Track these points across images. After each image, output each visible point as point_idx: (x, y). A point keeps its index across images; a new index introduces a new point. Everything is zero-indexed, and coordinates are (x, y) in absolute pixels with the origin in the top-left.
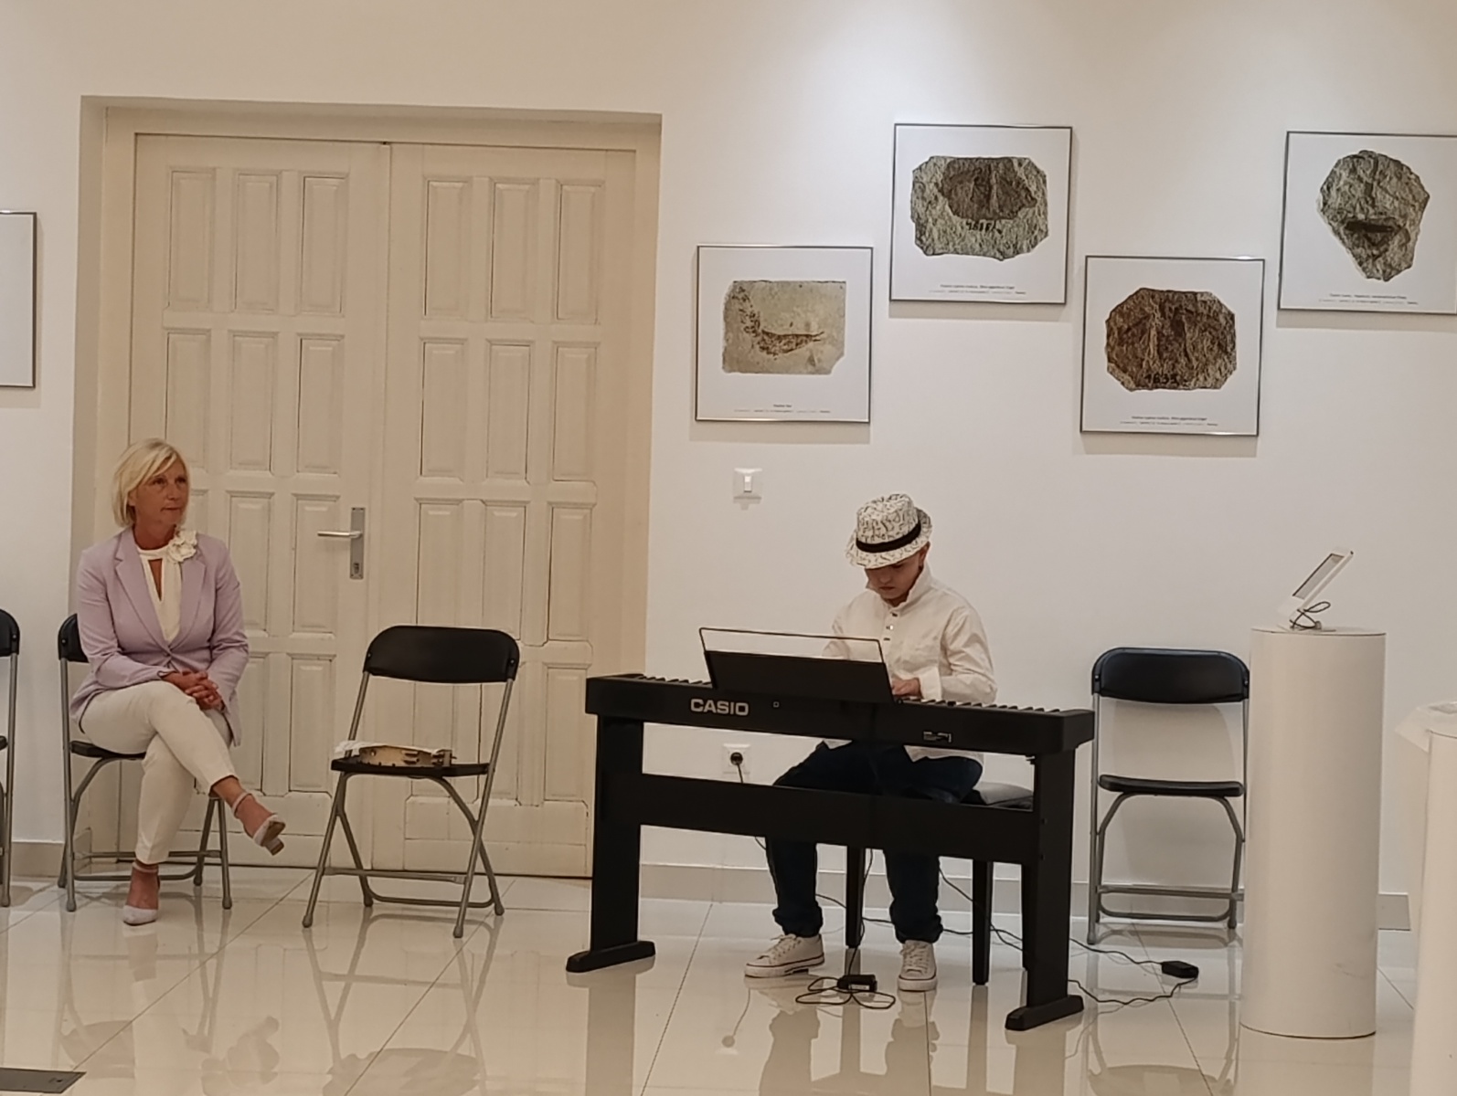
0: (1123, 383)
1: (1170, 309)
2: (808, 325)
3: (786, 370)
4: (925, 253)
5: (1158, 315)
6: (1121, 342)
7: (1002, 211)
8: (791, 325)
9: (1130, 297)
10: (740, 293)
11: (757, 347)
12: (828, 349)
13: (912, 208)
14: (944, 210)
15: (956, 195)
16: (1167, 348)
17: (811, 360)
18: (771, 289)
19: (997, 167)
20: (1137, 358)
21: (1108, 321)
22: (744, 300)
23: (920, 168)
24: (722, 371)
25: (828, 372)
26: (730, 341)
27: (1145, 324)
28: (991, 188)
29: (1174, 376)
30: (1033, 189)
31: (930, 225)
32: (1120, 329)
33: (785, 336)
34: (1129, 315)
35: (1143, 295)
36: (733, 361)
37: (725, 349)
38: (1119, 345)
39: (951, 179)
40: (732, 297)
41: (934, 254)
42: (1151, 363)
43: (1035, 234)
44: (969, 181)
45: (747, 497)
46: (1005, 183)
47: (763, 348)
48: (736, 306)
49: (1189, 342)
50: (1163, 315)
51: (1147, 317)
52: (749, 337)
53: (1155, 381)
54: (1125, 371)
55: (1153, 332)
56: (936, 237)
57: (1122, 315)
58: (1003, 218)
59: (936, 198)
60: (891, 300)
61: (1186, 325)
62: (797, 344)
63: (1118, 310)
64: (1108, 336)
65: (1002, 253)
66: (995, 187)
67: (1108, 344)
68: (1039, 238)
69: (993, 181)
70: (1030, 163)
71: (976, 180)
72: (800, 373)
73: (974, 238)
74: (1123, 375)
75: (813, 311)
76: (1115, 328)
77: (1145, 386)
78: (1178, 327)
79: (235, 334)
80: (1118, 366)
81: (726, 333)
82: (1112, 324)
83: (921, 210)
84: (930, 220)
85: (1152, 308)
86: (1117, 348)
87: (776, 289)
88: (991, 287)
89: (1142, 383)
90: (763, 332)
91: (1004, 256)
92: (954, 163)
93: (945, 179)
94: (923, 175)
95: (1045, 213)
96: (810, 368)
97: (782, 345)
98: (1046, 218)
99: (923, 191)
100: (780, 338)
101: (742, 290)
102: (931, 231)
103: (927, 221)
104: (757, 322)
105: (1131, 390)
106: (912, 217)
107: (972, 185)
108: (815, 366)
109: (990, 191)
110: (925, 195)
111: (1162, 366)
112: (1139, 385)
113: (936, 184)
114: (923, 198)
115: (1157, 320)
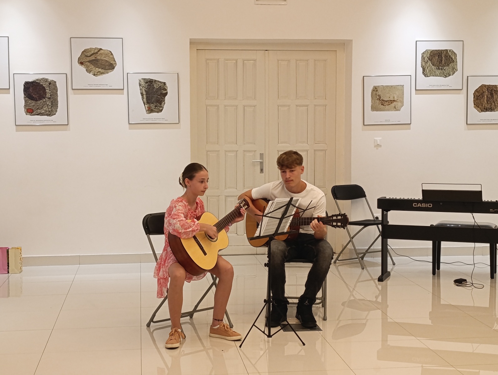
0: (478, 111)
1: (490, 90)
2: (394, 97)
3: (388, 110)
4: (425, 76)
5: (487, 92)
6: (477, 99)
7: (445, 64)
8: (389, 97)
9: (480, 87)
10: (375, 89)
11: (380, 104)
12: (399, 104)
13: (421, 64)
14: (430, 64)
15: (433, 60)
16: (489, 101)
17: (395, 107)
18: (384, 88)
19: (444, 52)
20: (481, 103)
21: (474, 94)
22: (377, 91)
23: (423, 53)
24: (371, 111)
25: (399, 110)
26: (373, 103)
27: (483, 94)
28: (442, 58)
29: (491, 108)
30: (453, 58)
31: (426, 69)
32: (477, 96)
33: (388, 101)
34: (479, 92)
35: (483, 86)
36: (374, 108)
37: (372, 105)
38: (477, 100)
39: (431, 56)
40: (373, 90)
41: (427, 77)
42: (485, 105)
43: (454, 70)
44: (437, 56)
45: (378, 146)
46: (446, 56)
47: (382, 104)
48: (374, 93)
49: (495, 99)
50: (488, 92)
51: (484, 92)
52: (378, 101)
53: (486, 110)
54: (478, 107)
55: (486, 96)
56: (428, 72)
57: (477, 92)
58: (446, 66)
59: (428, 61)
60: (416, 90)
61: (494, 94)
62: (391, 103)
63: (476, 91)
64: (474, 98)
65: (445, 76)
66: (443, 58)
67: (474, 100)
68: (455, 71)
69: (443, 56)
70: (453, 51)
71: (438, 56)
72: (392, 111)
73: (438, 72)
74: (478, 108)
75: (395, 93)
76: (476, 96)
77: (484, 111)
78: (492, 94)
79: (225, 106)
80: (477, 106)
81: (372, 101)
82: (475, 94)
83: (424, 64)
84: (426, 67)
85: (485, 90)
86: (476, 101)
87: (385, 88)
88: (443, 85)
89: (483, 110)
90: (382, 100)
91: (446, 77)
92: (432, 52)
93: (430, 56)
94: (424, 55)
95: (457, 65)
96: (395, 109)
97: (387, 103)
98: (457, 66)
99: (424, 59)
100: (386, 101)
101: (376, 88)
102: (427, 70)
103: (425, 68)
104: (380, 97)
105: (480, 112)
106: (421, 67)
107: (437, 57)
108: (396, 109)
109: (442, 59)
110: (425, 60)
111: (488, 105)
112: (482, 111)
113: (428, 57)
114: (424, 61)
115: (486, 93)
